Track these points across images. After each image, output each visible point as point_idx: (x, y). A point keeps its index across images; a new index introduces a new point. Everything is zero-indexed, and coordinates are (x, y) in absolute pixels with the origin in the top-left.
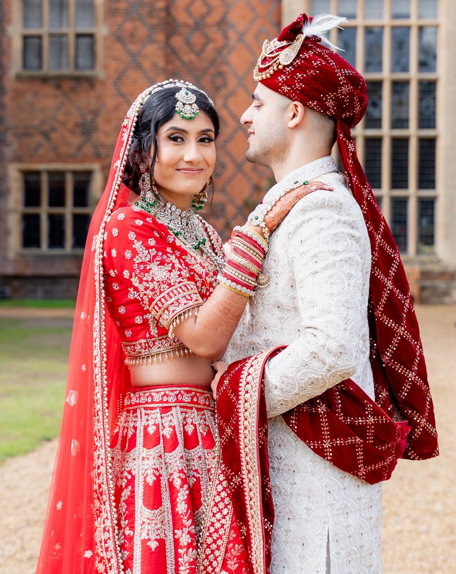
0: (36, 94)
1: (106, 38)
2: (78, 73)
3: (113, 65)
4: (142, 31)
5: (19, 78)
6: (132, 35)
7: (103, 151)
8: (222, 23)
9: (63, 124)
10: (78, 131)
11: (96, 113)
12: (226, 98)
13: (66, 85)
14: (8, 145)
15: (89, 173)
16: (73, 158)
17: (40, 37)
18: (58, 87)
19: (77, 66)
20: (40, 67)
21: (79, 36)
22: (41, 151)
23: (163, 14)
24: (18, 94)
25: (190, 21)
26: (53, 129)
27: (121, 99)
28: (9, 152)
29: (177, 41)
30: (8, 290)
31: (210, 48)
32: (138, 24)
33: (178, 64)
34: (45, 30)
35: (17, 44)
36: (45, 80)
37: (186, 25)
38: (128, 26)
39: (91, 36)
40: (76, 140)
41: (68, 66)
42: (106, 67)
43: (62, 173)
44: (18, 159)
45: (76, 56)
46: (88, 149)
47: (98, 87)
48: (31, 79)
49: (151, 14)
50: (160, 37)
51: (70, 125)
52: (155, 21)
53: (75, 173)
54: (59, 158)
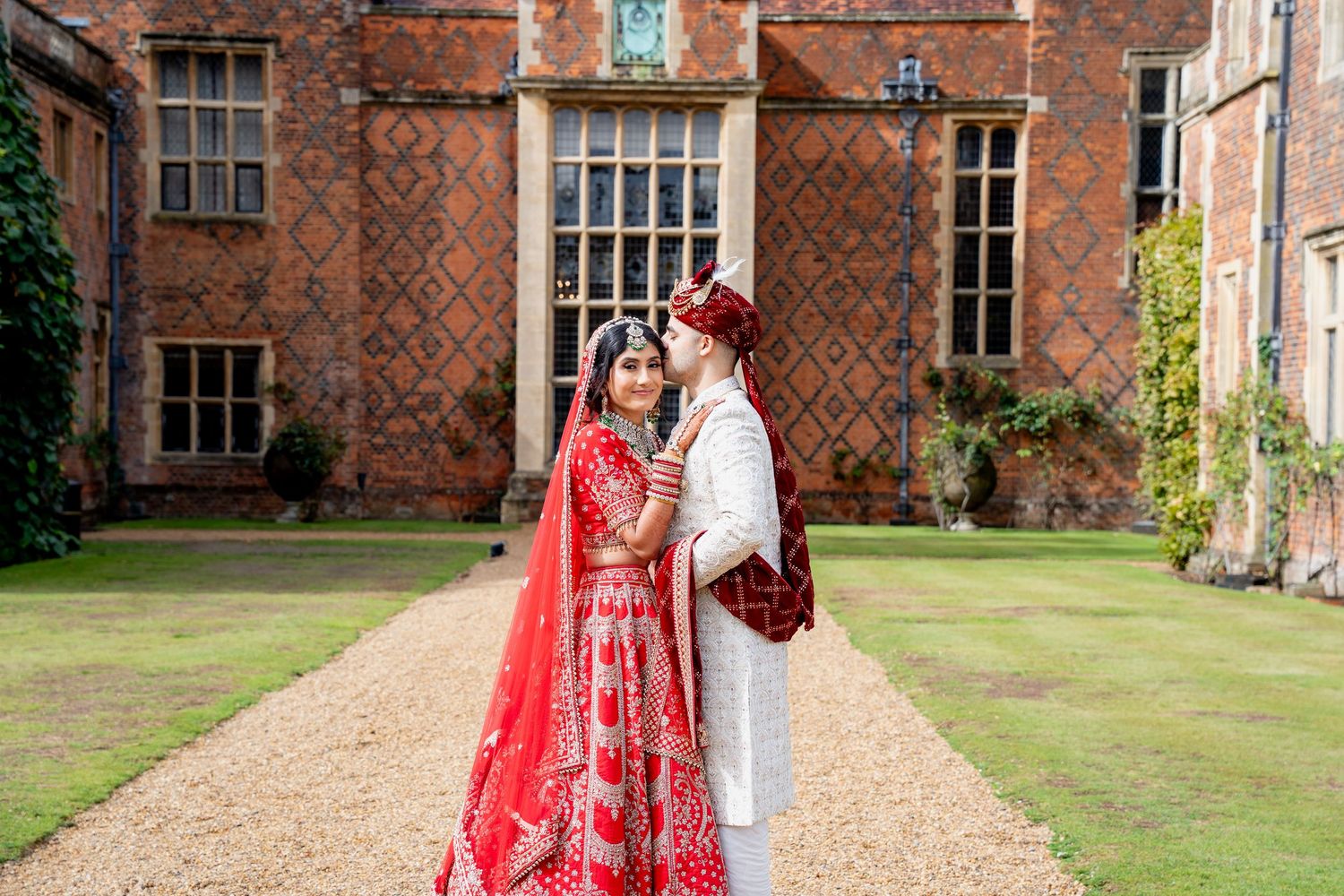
0: (181, 243)
1: (277, 170)
2: (238, 216)
3: (288, 206)
4: (328, 163)
5: (156, 220)
6: (314, 167)
7: (274, 321)
8: (436, 155)
9: (221, 284)
10: (241, 293)
11: (265, 270)
12: (442, 255)
13: (223, 232)
14: (142, 311)
15: (258, 350)
16: (233, 330)
17: (187, 166)
18: (213, 234)
19: (237, 209)
20: (187, 207)
21: (239, 166)
22: (189, 320)
23: (356, 141)
24: (155, 242)
25: (393, 151)
26: (207, 291)
27: (299, 253)
28: (143, 320)
29: (375, 177)
30: (143, 505)
31: (420, 186)
32: (321, 153)
33: (378, 206)
34: (192, 158)
35: (154, 174)
36: (194, 224)
37: (387, 156)
38: (309, 154)
39: (259, 166)
40: (238, 307)
41: (225, 207)
42: (278, 209)
43: (220, 350)
44: (157, 330)
45: (237, 193)
46: (254, 318)
47: (268, 236)
48: (175, 221)
49: (338, 140)
50: (353, 171)
51: (229, 287)
52: (345, 150)
53: (235, 349)
54: (214, 329)
